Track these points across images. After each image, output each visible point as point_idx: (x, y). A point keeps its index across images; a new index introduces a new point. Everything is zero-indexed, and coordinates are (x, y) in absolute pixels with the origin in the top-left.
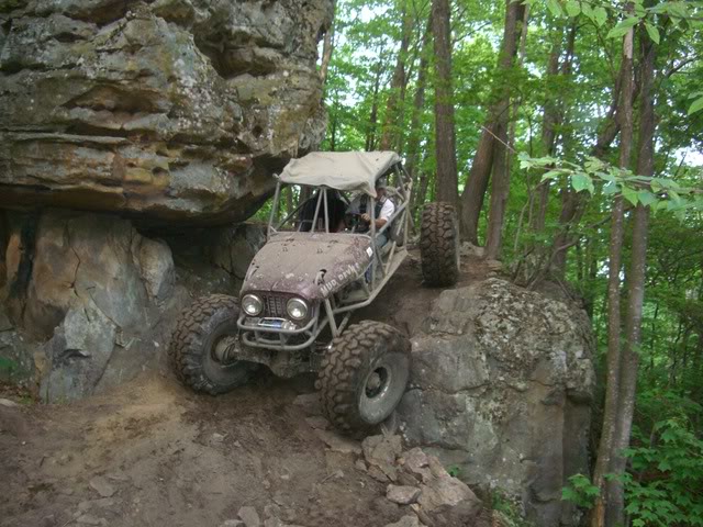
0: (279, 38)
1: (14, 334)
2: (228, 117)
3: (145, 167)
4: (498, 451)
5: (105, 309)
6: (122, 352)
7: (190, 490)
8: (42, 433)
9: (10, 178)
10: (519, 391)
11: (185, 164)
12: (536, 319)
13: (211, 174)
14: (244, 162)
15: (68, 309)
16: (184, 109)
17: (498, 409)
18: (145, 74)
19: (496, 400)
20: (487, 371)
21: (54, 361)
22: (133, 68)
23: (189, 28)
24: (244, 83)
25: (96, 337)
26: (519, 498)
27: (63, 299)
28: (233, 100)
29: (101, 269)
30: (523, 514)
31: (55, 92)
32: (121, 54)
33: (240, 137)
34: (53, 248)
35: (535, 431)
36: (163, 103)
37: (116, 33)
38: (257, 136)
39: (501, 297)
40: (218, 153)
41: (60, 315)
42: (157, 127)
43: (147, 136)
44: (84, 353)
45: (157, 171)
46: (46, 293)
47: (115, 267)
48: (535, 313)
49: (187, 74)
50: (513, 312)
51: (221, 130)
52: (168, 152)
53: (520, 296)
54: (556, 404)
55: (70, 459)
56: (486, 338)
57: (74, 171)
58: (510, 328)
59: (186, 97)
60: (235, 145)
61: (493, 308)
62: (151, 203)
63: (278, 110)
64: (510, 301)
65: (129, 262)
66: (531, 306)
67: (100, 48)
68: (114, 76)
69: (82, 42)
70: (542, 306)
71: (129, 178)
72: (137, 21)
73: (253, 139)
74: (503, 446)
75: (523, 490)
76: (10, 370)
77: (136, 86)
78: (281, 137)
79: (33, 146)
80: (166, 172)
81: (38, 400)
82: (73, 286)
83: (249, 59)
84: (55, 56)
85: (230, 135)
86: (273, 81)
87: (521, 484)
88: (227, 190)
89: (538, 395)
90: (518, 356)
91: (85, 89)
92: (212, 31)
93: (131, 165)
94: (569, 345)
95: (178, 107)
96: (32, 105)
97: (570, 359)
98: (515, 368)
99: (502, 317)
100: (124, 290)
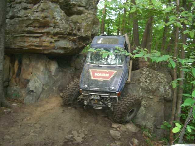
0: (84, 4)
1: (17, 86)
2: (70, 27)
3: (48, 42)
4: (145, 115)
5: (40, 79)
6: (44, 91)
7: (60, 126)
8: (23, 112)
9: (13, 46)
10: (151, 98)
11: (59, 40)
12: (155, 79)
13: (66, 43)
14: (75, 38)
15: (30, 80)
16: (57, 26)
17: (145, 104)
18: (46, 17)
19: (144, 101)
20: (141, 93)
21: (27, 94)
22: (43, 16)
23: (58, 4)
24: (74, 17)
25: (38, 87)
26: (151, 128)
27: (29, 77)
28: (71, 22)
29: (38, 69)
30: (152, 132)
31: (23, 23)
32: (40, 12)
33: (74, 32)
34: (26, 64)
35: (156, 109)
36: (51, 25)
37: (38, 7)
38: (79, 31)
39: (146, 73)
40: (68, 37)
41: (28, 81)
42: (50, 31)
43: (48, 34)
44: (35, 91)
45: (51, 42)
46: (25, 76)
47: (42, 68)
48: (155, 77)
49: (58, 16)
50: (149, 77)
51: (68, 30)
52: (54, 37)
53: (151, 72)
54: (161, 102)
55: (30, 119)
56: (141, 84)
57: (29, 44)
58: (148, 81)
59: (58, 22)
60: (72, 34)
61: (143, 76)
62: (50, 51)
63: (84, 24)
64: (148, 74)
65: (46, 67)
66: (154, 75)
67: (34, 11)
68: (38, 18)
69: (30, 9)
70: (157, 75)
71: (43, 45)
72: (43, 3)
73: (78, 32)
74: (147, 113)
75: (152, 125)
76: (16, 96)
77: (44, 20)
78: (86, 31)
79: (19, 38)
80: (53, 43)
81: (23, 103)
82: (31, 74)
83: (76, 11)
84: (23, 14)
85: (71, 32)
86: (82, 16)
87: (152, 124)
88: (71, 46)
89: (156, 100)
90: (150, 89)
91: (31, 22)
92: (65, 4)
93: (44, 41)
94: (165, 86)
95: (56, 25)
96: (18, 27)
97: (165, 89)
98: (149, 92)
99: (146, 78)
100: (45, 74)
